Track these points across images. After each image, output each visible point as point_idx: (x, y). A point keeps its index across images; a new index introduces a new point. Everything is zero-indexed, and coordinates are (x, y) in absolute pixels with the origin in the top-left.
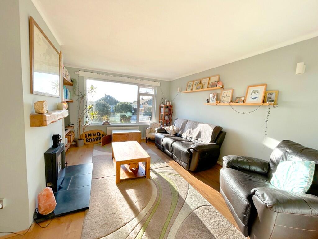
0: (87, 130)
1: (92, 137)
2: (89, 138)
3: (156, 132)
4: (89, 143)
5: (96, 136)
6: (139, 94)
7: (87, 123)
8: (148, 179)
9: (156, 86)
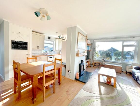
0: (95, 62)
1: (97, 65)
2: (95, 65)
3: (134, 68)
4: (95, 66)
5: (98, 65)
6: (123, 46)
7: (95, 59)
8: (115, 88)
9: (138, 40)
